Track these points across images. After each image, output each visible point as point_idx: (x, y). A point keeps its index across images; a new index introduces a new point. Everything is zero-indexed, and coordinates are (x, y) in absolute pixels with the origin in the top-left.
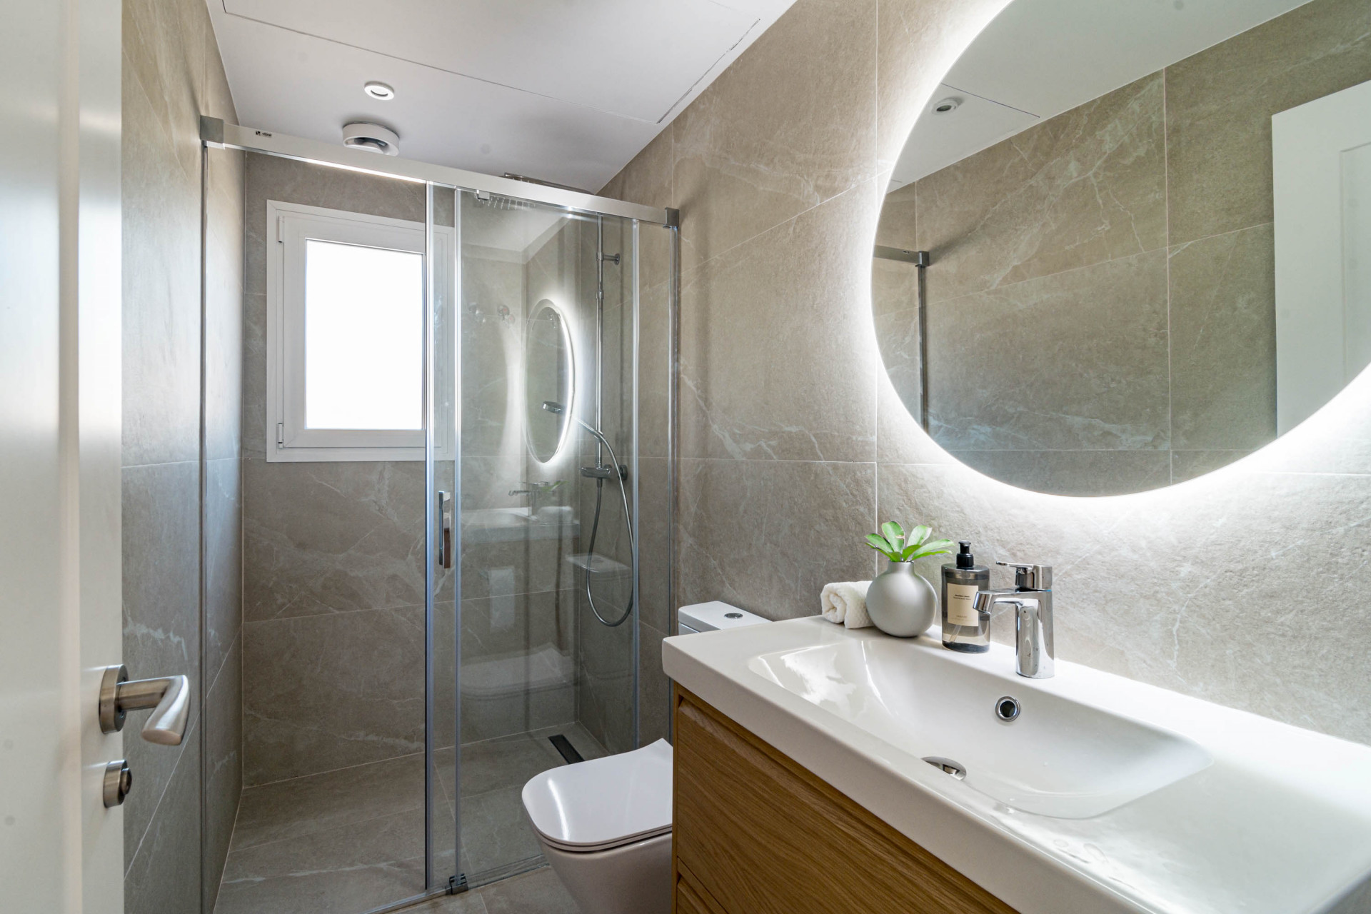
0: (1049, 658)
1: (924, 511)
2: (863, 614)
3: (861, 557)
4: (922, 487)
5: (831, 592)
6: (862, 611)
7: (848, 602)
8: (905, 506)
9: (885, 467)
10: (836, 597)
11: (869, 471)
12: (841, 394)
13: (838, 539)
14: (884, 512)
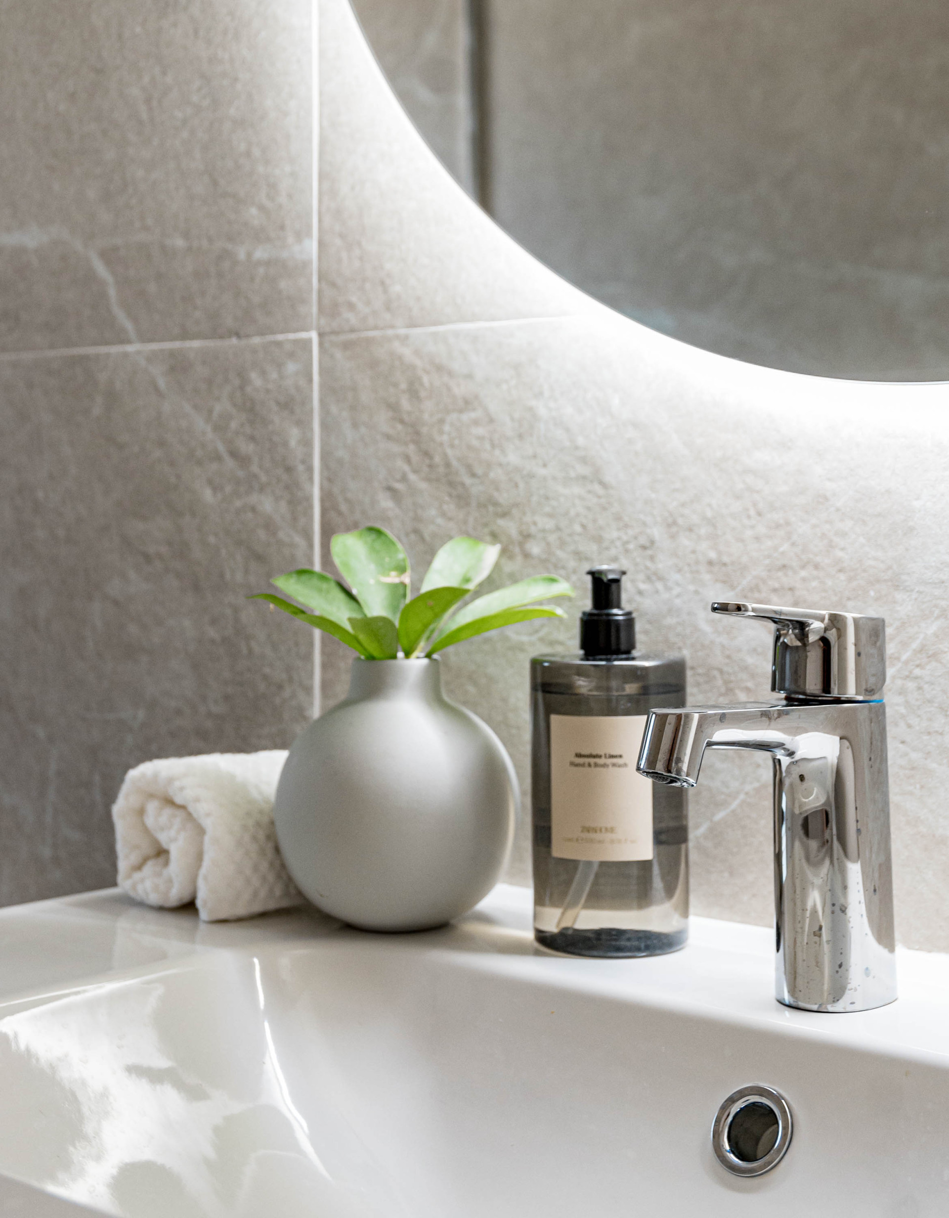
0: (883, 951)
1: (476, 489)
2: (264, 866)
3: (265, 677)
4: (468, 404)
5: (151, 796)
6: (262, 852)
7: (208, 823)
8: (412, 477)
9: (346, 346)
10: (168, 811)
11: (291, 367)
12: (195, 98)
13: (187, 623)
14: (343, 507)
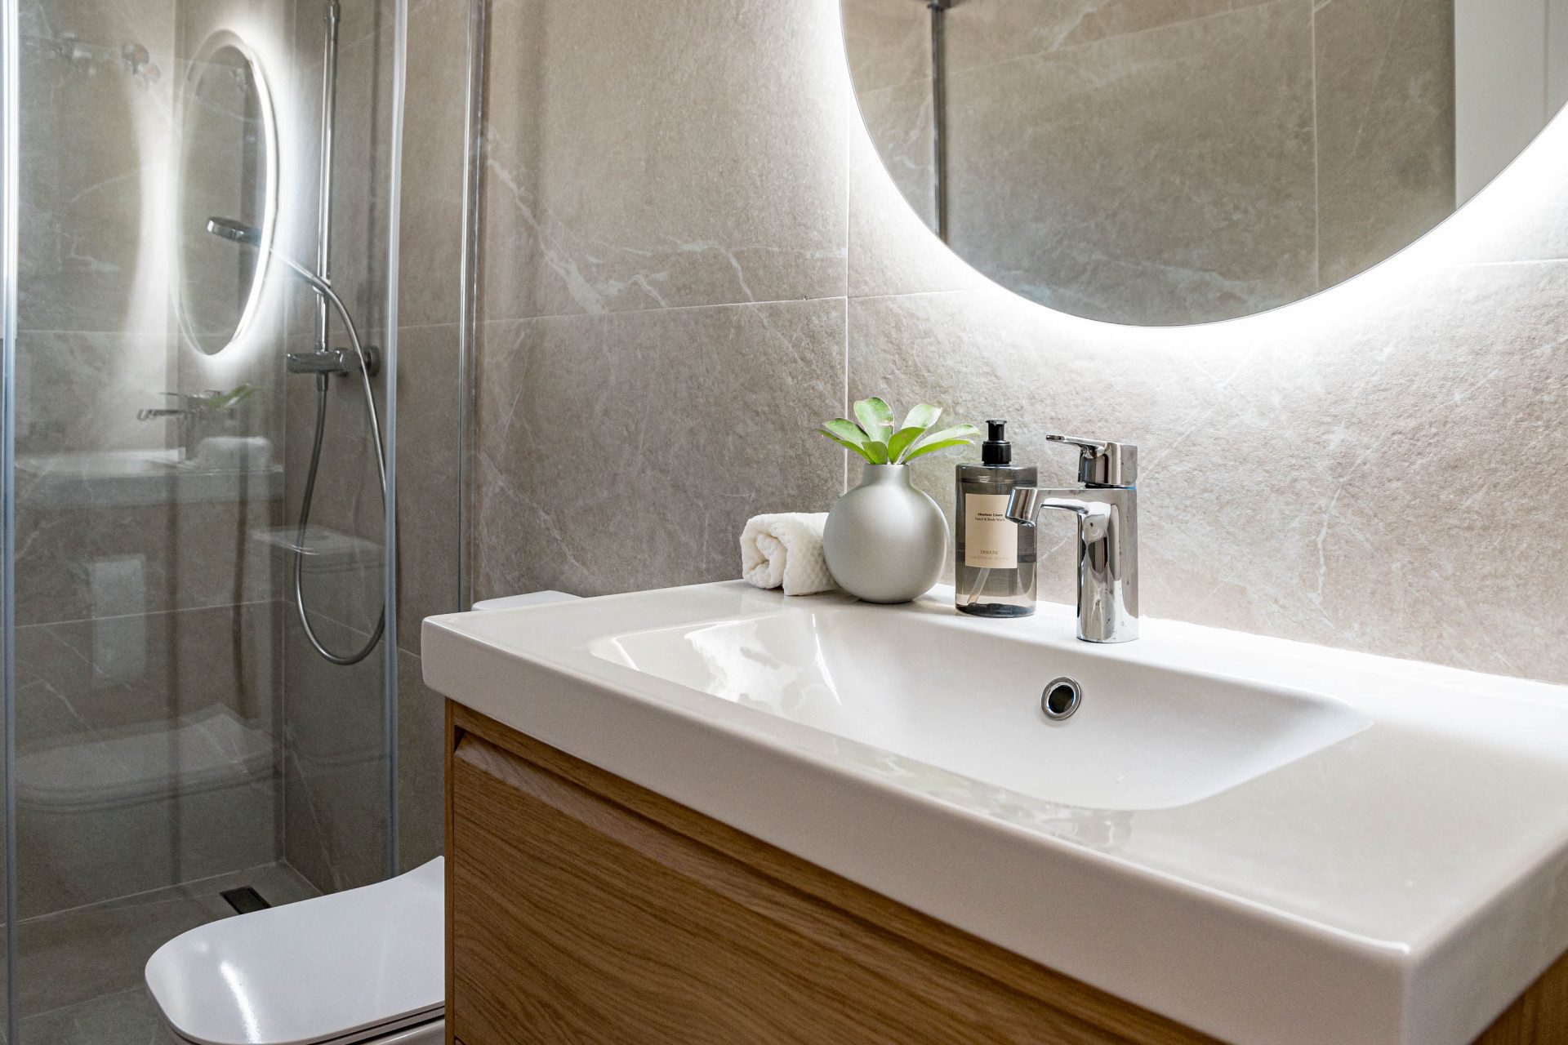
0: (1132, 618)
1: (930, 379)
2: (818, 569)
3: (818, 476)
4: (927, 334)
5: (760, 532)
6: (817, 562)
7: (789, 546)
8: (896, 371)
9: (863, 303)
10: (768, 540)
11: (834, 314)
12: (785, 175)
13: (777, 447)
14: (860, 387)
